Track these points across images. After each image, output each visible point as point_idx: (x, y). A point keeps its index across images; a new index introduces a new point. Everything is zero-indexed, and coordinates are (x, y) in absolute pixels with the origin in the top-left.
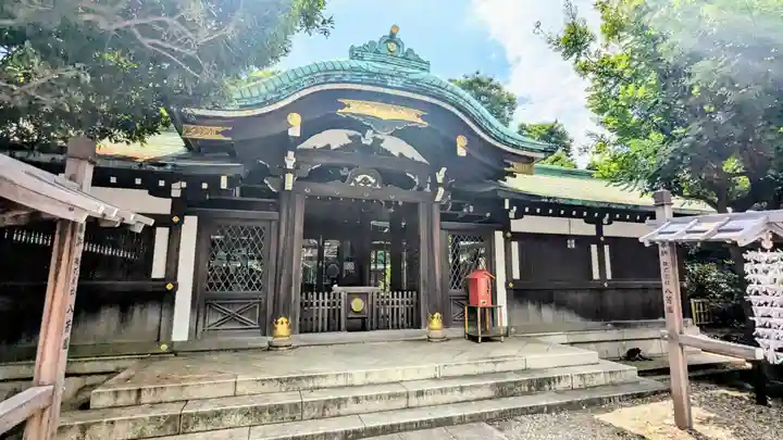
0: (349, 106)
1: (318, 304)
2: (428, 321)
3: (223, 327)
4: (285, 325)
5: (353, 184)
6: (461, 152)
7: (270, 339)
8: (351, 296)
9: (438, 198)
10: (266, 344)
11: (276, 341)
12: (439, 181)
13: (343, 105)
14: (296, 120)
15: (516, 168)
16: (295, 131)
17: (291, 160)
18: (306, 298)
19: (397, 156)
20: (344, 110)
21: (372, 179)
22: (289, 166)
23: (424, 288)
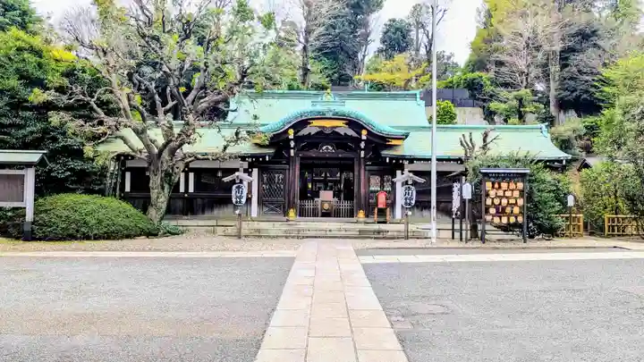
0: (313, 123)
2: (357, 214)
3: (269, 213)
4: (293, 212)
5: (321, 151)
6: (364, 137)
7: (287, 218)
8: (323, 202)
9: (362, 155)
10: (286, 220)
11: (291, 219)
12: (363, 147)
13: (310, 123)
14: (291, 132)
15: (394, 142)
16: (291, 137)
17: (292, 144)
18: (303, 202)
19: (343, 135)
20: (310, 125)
21: (330, 148)
22: (292, 146)
23: (356, 199)
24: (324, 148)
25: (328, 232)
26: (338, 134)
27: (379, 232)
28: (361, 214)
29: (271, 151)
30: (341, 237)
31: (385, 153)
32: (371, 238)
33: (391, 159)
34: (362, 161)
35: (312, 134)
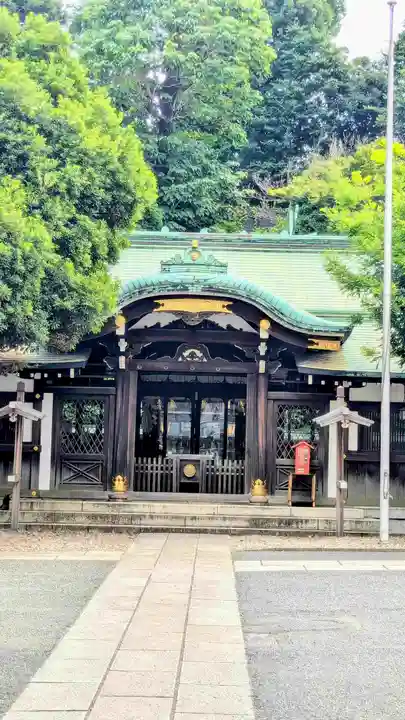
0: (163, 305)
1: (152, 468)
3: (73, 482)
4: (121, 482)
5: (180, 359)
6: (264, 335)
7: (110, 493)
8: (183, 462)
9: (262, 369)
10: (107, 497)
11: (115, 495)
12: (262, 353)
13: (158, 305)
14: (121, 322)
15: (322, 345)
16: (121, 331)
17: (123, 345)
18: (142, 462)
19: (225, 328)
20: (159, 309)
21: (199, 353)
22: (122, 349)
23: (249, 456)
24: (186, 354)
25: (189, 522)
26: (214, 326)
27: (289, 523)
28: (258, 487)
29: (82, 359)
30: (213, 532)
31: (304, 365)
32: (274, 534)
33: (317, 378)
34: (262, 381)
35: (162, 326)
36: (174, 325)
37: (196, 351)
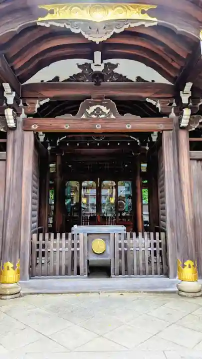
0: (52, 12)
1: (55, 246)
2: (178, 270)
5: (84, 117)
8: (92, 237)
18: (44, 239)
19: (134, 80)
20: (46, 18)
21: (104, 109)
22: (10, 100)
23: (173, 230)
24: (90, 111)
26: (121, 78)
34: (184, 137)
35: (61, 80)
36: (75, 78)
37: (102, 107)
